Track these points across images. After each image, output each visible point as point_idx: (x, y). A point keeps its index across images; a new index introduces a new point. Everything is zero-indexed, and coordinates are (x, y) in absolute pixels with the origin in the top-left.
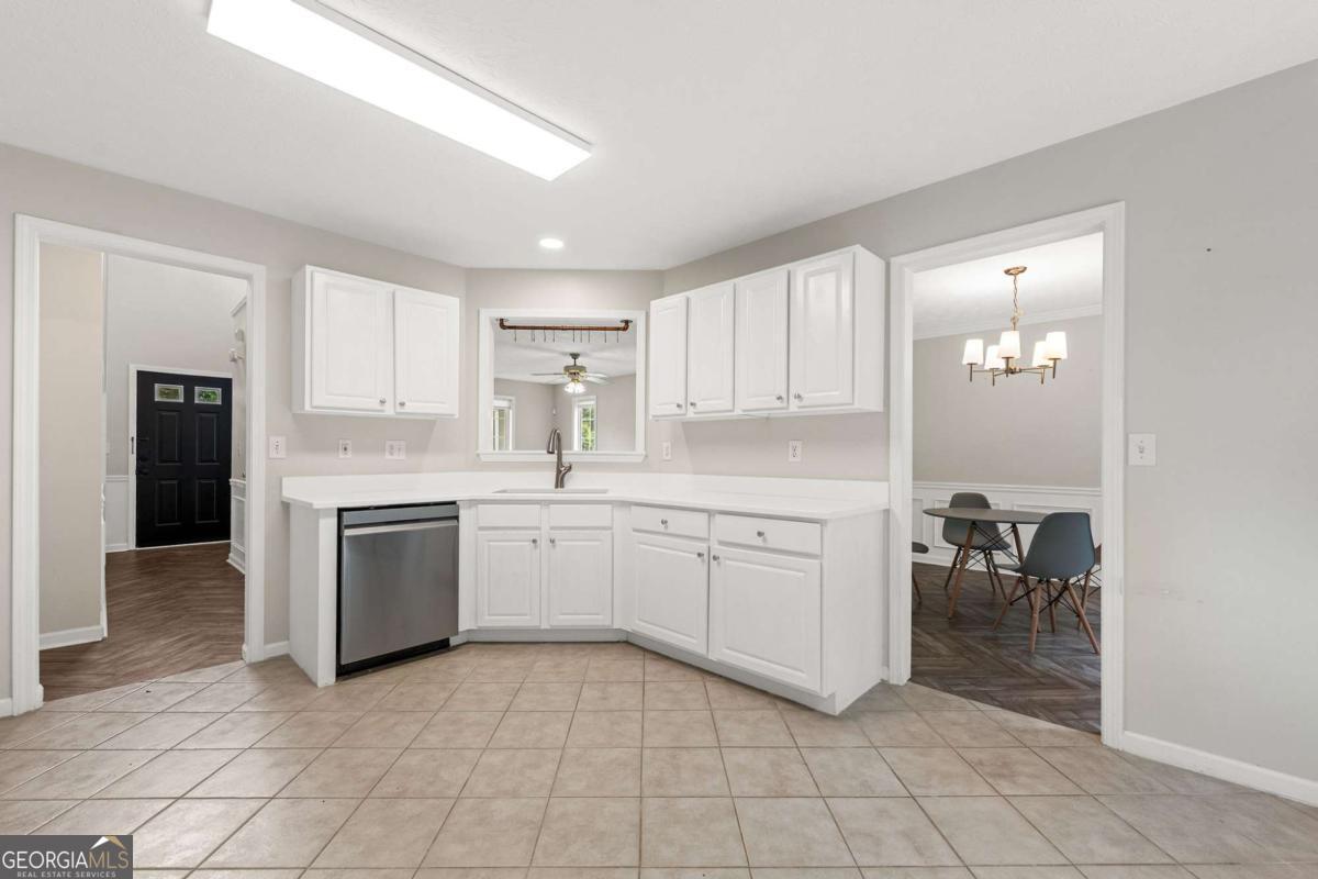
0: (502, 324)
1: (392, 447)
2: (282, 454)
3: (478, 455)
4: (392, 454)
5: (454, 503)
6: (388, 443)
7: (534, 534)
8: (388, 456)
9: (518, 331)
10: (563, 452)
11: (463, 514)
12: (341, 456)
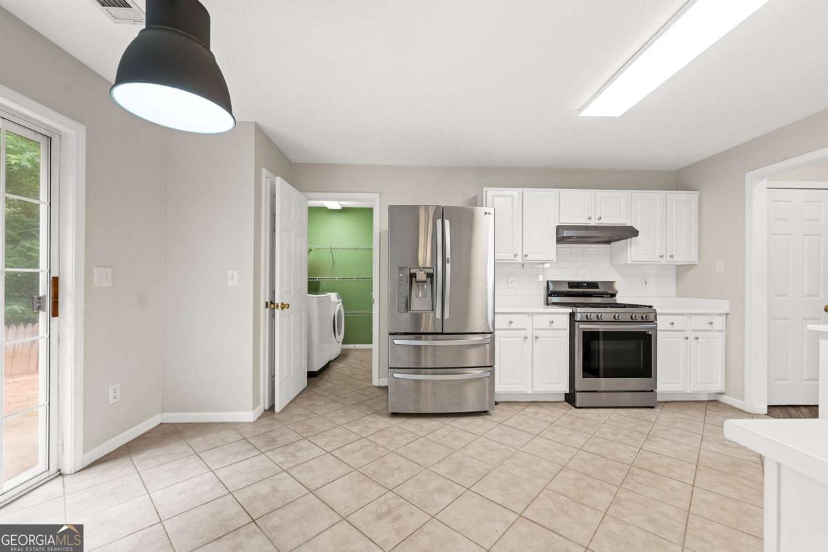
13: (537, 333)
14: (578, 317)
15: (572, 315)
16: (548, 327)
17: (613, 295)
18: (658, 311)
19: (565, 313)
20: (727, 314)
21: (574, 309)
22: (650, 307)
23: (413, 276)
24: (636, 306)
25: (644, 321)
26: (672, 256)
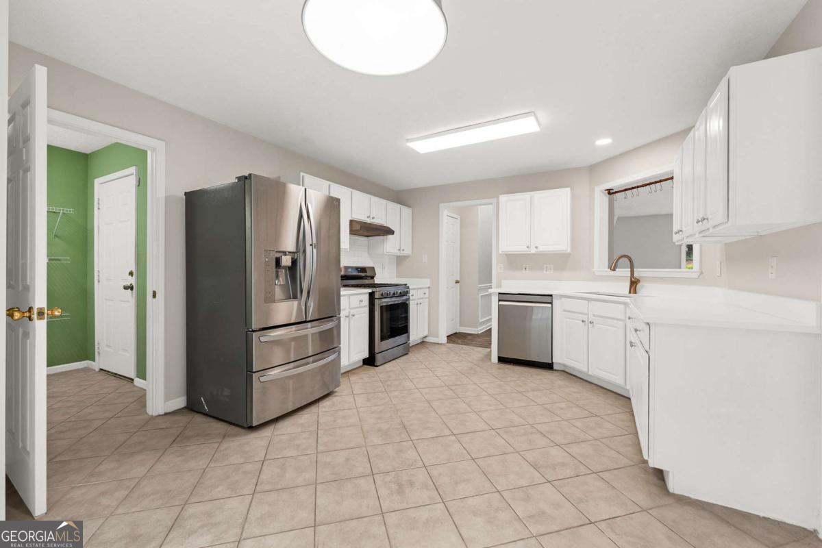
0: (610, 192)
1: (547, 268)
2: (502, 271)
3: (594, 272)
4: (546, 271)
5: (551, 296)
6: (545, 266)
7: (585, 318)
8: (545, 272)
9: (639, 189)
10: (635, 270)
11: (555, 301)
12: (524, 272)
13: (352, 312)
14: (377, 296)
15: (371, 295)
16: (359, 305)
17: (372, 278)
18: (410, 287)
19: (366, 293)
20: (429, 288)
21: (374, 290)
22: (406, 285)
23: (278, 261)
24: (397, 285)
25: (402, 295)
26: (403, 250)
